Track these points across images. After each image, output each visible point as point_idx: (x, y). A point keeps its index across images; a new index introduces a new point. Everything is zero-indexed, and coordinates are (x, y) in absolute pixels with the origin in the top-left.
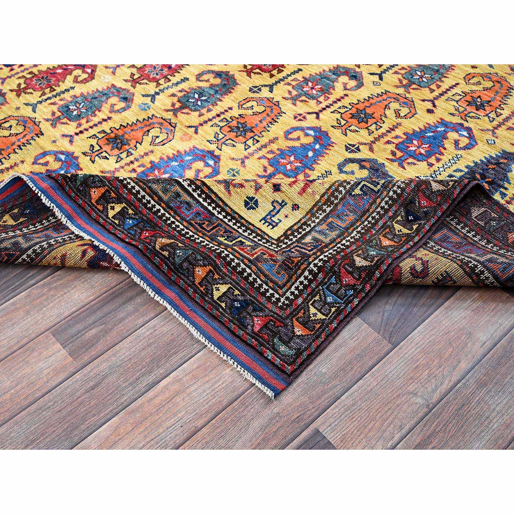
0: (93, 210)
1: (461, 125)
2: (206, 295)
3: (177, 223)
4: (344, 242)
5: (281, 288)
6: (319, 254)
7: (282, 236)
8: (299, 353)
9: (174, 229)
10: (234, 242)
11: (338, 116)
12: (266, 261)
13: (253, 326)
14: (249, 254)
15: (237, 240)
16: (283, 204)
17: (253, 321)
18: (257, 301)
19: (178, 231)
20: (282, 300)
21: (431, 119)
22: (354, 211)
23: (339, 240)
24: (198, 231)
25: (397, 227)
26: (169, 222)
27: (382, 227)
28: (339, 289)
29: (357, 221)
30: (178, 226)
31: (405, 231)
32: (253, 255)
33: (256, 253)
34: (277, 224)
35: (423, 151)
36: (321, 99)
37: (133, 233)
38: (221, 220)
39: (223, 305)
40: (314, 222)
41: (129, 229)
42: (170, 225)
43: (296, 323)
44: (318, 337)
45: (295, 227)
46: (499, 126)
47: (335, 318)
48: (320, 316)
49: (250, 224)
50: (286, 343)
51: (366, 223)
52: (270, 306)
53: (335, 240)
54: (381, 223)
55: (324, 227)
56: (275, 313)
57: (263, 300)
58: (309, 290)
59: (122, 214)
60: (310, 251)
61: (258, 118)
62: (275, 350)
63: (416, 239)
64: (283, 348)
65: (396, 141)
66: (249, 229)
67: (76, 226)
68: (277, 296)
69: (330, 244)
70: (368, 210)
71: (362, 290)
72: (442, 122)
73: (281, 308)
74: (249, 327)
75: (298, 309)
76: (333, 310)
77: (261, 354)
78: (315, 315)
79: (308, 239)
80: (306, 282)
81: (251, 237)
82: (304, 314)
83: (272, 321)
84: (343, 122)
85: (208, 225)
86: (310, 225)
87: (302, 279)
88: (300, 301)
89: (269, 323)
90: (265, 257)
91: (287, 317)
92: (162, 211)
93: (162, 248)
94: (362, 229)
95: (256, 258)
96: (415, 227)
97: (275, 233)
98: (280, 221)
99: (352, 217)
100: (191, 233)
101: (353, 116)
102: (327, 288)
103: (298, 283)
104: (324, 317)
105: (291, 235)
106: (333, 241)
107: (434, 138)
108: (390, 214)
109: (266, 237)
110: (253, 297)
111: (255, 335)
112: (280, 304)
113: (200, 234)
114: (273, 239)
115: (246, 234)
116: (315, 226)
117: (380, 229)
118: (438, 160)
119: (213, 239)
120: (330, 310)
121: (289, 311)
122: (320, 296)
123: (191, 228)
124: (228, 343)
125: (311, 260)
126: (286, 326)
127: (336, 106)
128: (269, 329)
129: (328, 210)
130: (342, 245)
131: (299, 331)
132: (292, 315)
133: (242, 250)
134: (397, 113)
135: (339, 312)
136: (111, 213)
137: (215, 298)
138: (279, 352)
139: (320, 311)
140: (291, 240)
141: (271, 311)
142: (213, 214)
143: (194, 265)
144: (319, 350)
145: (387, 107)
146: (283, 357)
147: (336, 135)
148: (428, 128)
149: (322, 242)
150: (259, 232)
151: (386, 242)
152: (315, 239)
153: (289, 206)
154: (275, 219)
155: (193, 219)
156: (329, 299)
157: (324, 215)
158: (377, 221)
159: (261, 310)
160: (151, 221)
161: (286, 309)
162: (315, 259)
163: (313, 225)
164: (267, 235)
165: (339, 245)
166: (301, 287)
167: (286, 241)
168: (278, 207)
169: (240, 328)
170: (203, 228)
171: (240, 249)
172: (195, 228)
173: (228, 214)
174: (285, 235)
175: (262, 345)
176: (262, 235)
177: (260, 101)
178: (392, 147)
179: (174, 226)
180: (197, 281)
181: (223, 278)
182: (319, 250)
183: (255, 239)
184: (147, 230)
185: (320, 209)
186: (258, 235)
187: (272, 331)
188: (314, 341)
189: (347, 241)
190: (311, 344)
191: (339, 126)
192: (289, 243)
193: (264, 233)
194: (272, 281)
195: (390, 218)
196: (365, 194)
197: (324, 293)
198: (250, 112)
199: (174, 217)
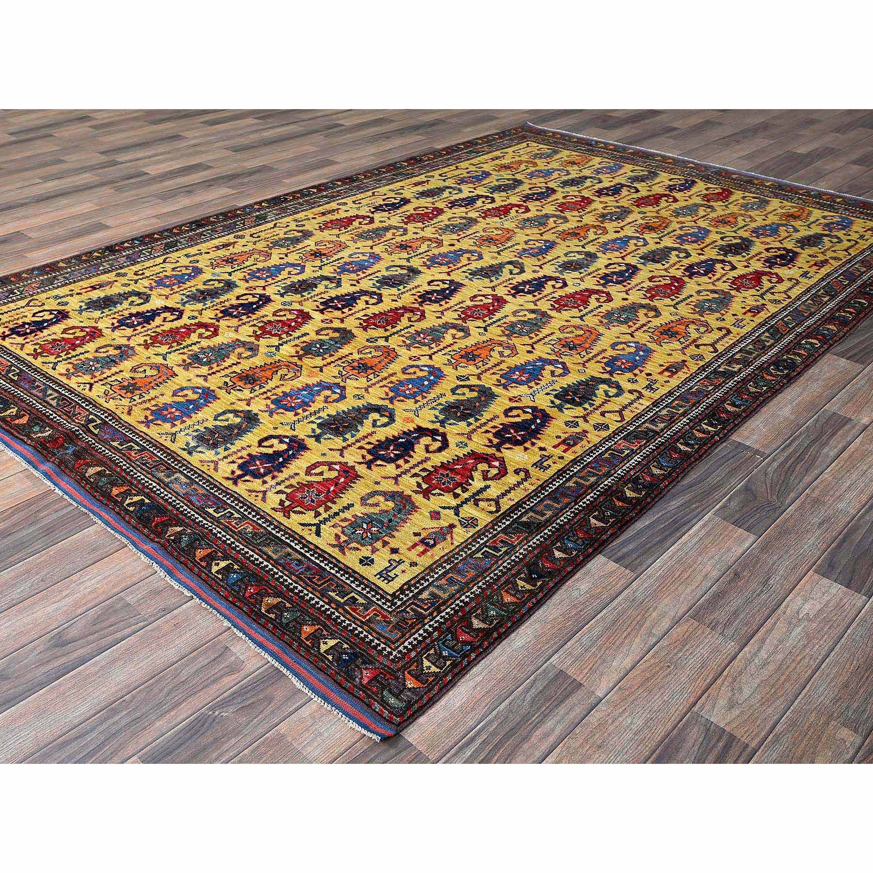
0: (195, 566)
1: (557, 361)
2: (312, 648)
3: (285, 577)
4: (463, 597)
5: (394, 643)
6: (435, 614)
7: (397, 591)
8: (409, 705)
9: (282, 583)
10: (346, 598)
11: (449, 357)
12: (379, 622)
13: (361, 678)
14: (360, 616)
15: (349, 596)
16: (400, 562)
17: (362, 673)
18: (368, 654)
19: (286, 586)
20: (394, 653)
21: (531, 357)
22: (475, 569)
23: (458, 595)
24: (307, 585)
25: (521, 583)
26: (277, 576)
27: (504, 583)
28: (456, 645)
29: (479, 576)
30: (286, 580)
31: (528, 587)
32: (364, 617)
33: (368, 615)
34: (393, 579)
35: (524, 379)
36: (433, 345)
37: (237, 589)
38: (333, 575)
39: (330, 657)
40: (433, 577)
41: (233, 584)
42: (277, 579)
43: (407, 675)
44: (430, 690)
45: (412, 582)
46: (589, 360)
47: (450, 671)
48: (434, 669)
49: (364, 578)
50: (397, 696)
51: (488, 578)
52: (381, 659)
53: (453, 595)
54: (503, 579)
55: (443, 581)
56: (385, 666)
57: (374, 653)
58: (423, 645)
59: (227, 570)
60: (426, 610)
61: (377, 360)
62: (384, 703)
63: (540, 595)
64: (392, 701)
65: (501, 373)
66: (363, 583)
67: (176, 580)
68: (388, 649)
69: (448, 600)
70: (490, 568)
71: (480, 646)
72: (540, 359)
73: (393, 661)
74: (357, 680)
75: (412, 661)
76: (448, 663)
77: (369, 706)
78: (429, 668)
79: (425, 595)
80: (420, 638)
81: (364, 592)
82: (417, 667)
83: (382, 673)
84: (453, 361)
85: (319, 580)
86: (428, 580)
87: (416, 636)
88: (413, 654)
89: (378, 675)
90: (378, 618)
91: (399, 670)
92: (270, 566)
93: (268, 611)
94: (484, 584)
95: (369, 620)
96: (539, 584)
97: (391, 588)
98: (397, 576)
99: (473, 573)
100: (300, 588)
101: (462, 357)
102: (443, 643)
103: (412, 639)
104: (438, 670)
105: (407, 589)
106: (452, 596)
107: (534, 370)
108: (513, 572)
109: (380, 592)
110: (363, 650)
111: (363, 688)
112: (391, 657)
113: (310, 589)
114: (387, 594)
115: (359, 589)
116: (433, 581)
117: (502, 585)
118: (537, 384)
119: (323, 594)
120: (445, 664)
121: (400, 664)
122: (435, 649)
123: (301, 583)
124: (333, 694)
125: (426, 621)
126: (397, 678)
127: (447, 350)
128: (378, 682)
129: (448, 567)
130: (461, 601)
131: (410, 684)
132: (404, 668)
133: (354, 610)
134: (501, 354)
135: (454, 665)
136: (215, 569)
137: (322, 651)
138: (388, 704)
139: (434, 664)
140: (407, 595)
141: (382, 664)
142: (325, 570)
143: (301, 625)
144: (432, 702)
145: (492, 350)
146: (392, 710)
147: (448, 370)
148: (528, 363)
149: (440, 597)
150: (373, 587)
151: (508, 599)
152: (433, 595)
153: (407, 564)
154: (392, 574)
155: (302, 573)
156: (445, 653)
157: (443, 571)
158: (499, 577)
159: (371, 663)
160: (257, 575)
161: (398, 662)
162: (431, 620)
163: (431, 580)
164: (382, 590)
165: (458, 602)
166: (415, 642)
167: (401, 596)
168: (395, 564)
169: (347, 680)
170: (313, 582)
171: (352, 609)
172: (304, 582)
173: (340, 569)
174: (401, 590)
175: (369, 696)
176: (376, 590)
177: (377, 348)
178: (498, 377)
179: (281, 580)
180: (303, 637)
181: (331, 634)
182: (435, 609)
183: (369, 595)
184: (252, 585)
185: (441, 565)
186: (372, 590)
187: (381, 683)
188: (426, 693)
189: (467, 597)
190: (423, 696)
191: (450, 363)
192: (405, 599)
193: (379, 587)
194: (384, 637)
195: (513, 575)
196: (487, 557)
197: (439, 647)
198: (370, 356)
199: (281, 572)
